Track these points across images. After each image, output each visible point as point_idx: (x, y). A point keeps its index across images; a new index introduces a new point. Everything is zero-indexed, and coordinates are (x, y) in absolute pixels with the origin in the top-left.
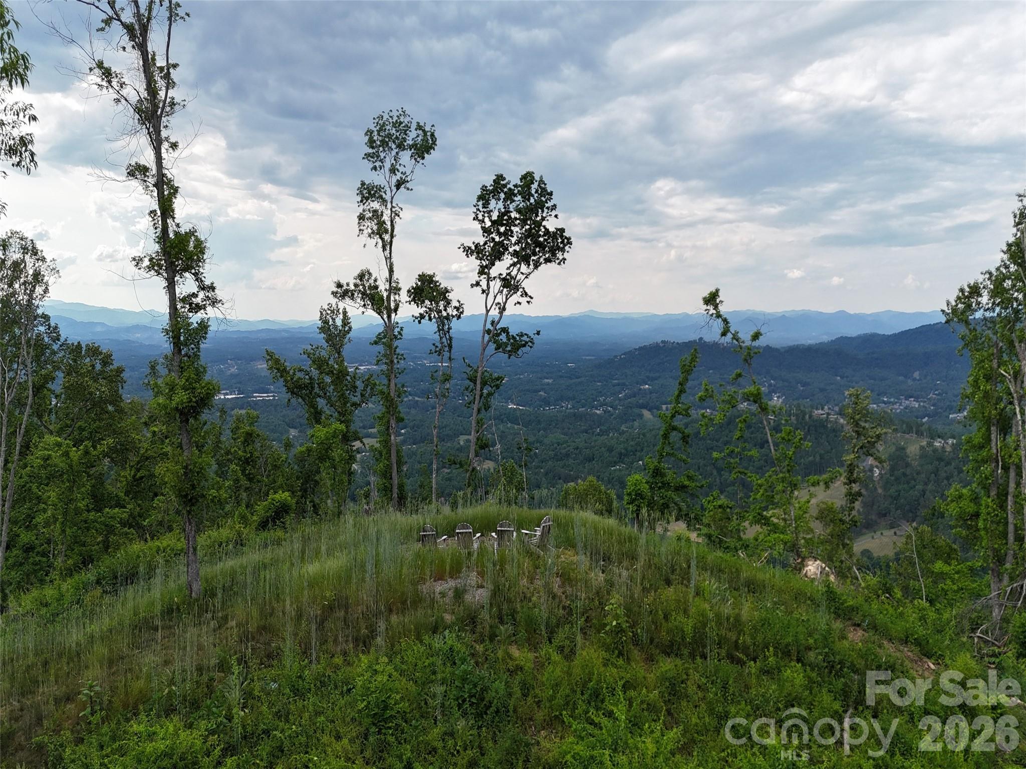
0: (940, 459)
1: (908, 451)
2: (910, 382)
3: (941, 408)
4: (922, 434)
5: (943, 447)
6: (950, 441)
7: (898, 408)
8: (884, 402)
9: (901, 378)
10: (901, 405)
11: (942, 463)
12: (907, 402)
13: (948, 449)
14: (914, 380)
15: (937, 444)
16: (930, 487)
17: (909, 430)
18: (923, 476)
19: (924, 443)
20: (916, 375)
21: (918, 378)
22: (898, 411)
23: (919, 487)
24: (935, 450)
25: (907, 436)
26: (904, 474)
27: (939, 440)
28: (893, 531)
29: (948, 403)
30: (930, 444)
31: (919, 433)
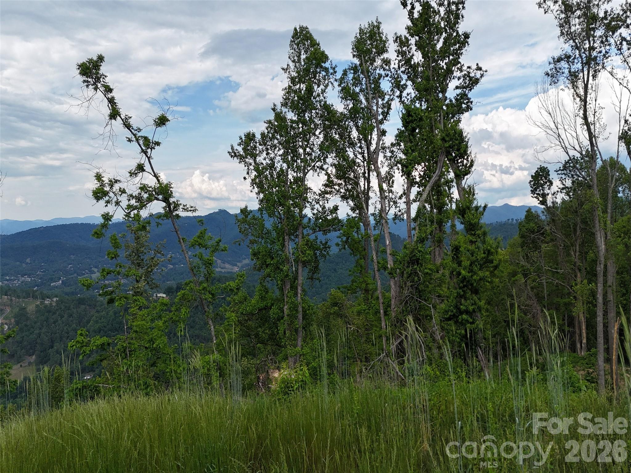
0: (49, 312)
1: (28, 309)
2: (24, 265)
3: (46, 280)
4: (37, 298)
5: (51, 304)
6: (55, 299)
7: (17, 283)
8: (7, 280)
9: (18, 263)
10: (19, 281)
11: (51, 314)
12: (23, 278)
13: (54, 304)
14: (27, 263)
15: (47, 302)
16: (43, 330)
17: (28, 296)
18: (39, 324)
19: (38, 303)
20: (28, 260)
21: (29, 262)
22: (17, 285)
23: (37, 331)
24: (46, 306)
25: (26, 300)
26: (26, 325)
27: (48, 299)
28: (19, 365)
29: (50, 277)
30: (42, 303)
31: (35, 297)
